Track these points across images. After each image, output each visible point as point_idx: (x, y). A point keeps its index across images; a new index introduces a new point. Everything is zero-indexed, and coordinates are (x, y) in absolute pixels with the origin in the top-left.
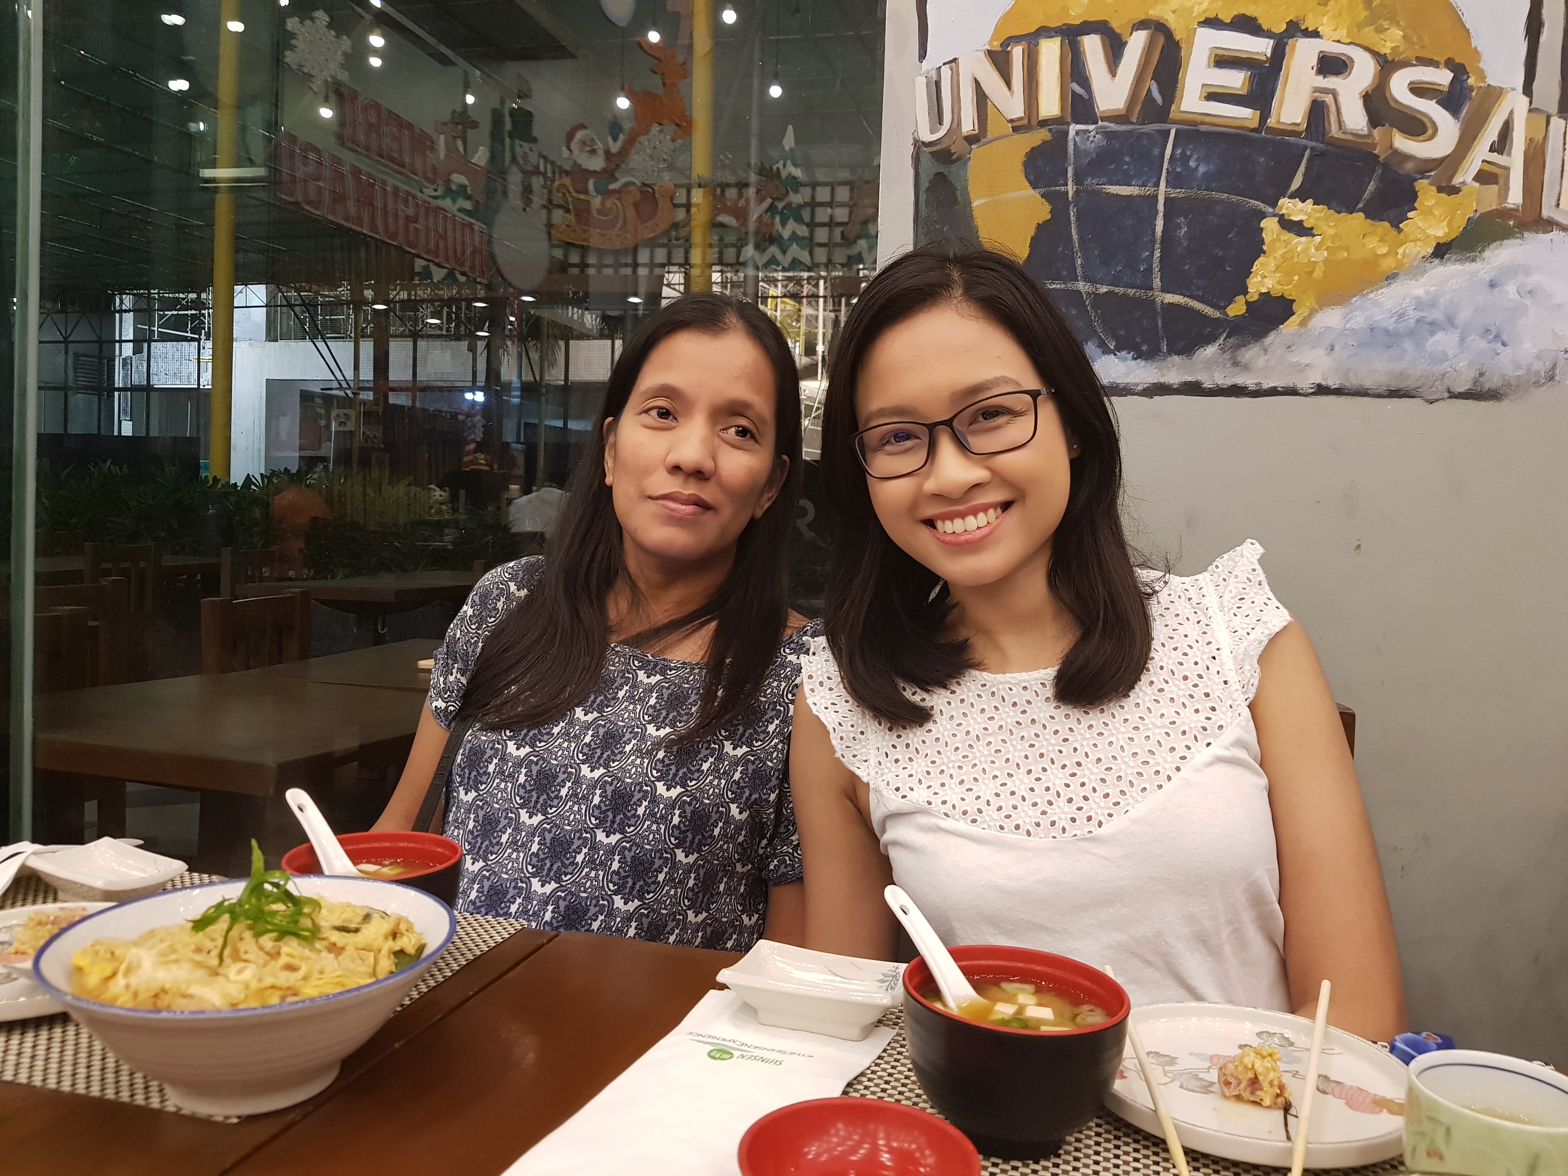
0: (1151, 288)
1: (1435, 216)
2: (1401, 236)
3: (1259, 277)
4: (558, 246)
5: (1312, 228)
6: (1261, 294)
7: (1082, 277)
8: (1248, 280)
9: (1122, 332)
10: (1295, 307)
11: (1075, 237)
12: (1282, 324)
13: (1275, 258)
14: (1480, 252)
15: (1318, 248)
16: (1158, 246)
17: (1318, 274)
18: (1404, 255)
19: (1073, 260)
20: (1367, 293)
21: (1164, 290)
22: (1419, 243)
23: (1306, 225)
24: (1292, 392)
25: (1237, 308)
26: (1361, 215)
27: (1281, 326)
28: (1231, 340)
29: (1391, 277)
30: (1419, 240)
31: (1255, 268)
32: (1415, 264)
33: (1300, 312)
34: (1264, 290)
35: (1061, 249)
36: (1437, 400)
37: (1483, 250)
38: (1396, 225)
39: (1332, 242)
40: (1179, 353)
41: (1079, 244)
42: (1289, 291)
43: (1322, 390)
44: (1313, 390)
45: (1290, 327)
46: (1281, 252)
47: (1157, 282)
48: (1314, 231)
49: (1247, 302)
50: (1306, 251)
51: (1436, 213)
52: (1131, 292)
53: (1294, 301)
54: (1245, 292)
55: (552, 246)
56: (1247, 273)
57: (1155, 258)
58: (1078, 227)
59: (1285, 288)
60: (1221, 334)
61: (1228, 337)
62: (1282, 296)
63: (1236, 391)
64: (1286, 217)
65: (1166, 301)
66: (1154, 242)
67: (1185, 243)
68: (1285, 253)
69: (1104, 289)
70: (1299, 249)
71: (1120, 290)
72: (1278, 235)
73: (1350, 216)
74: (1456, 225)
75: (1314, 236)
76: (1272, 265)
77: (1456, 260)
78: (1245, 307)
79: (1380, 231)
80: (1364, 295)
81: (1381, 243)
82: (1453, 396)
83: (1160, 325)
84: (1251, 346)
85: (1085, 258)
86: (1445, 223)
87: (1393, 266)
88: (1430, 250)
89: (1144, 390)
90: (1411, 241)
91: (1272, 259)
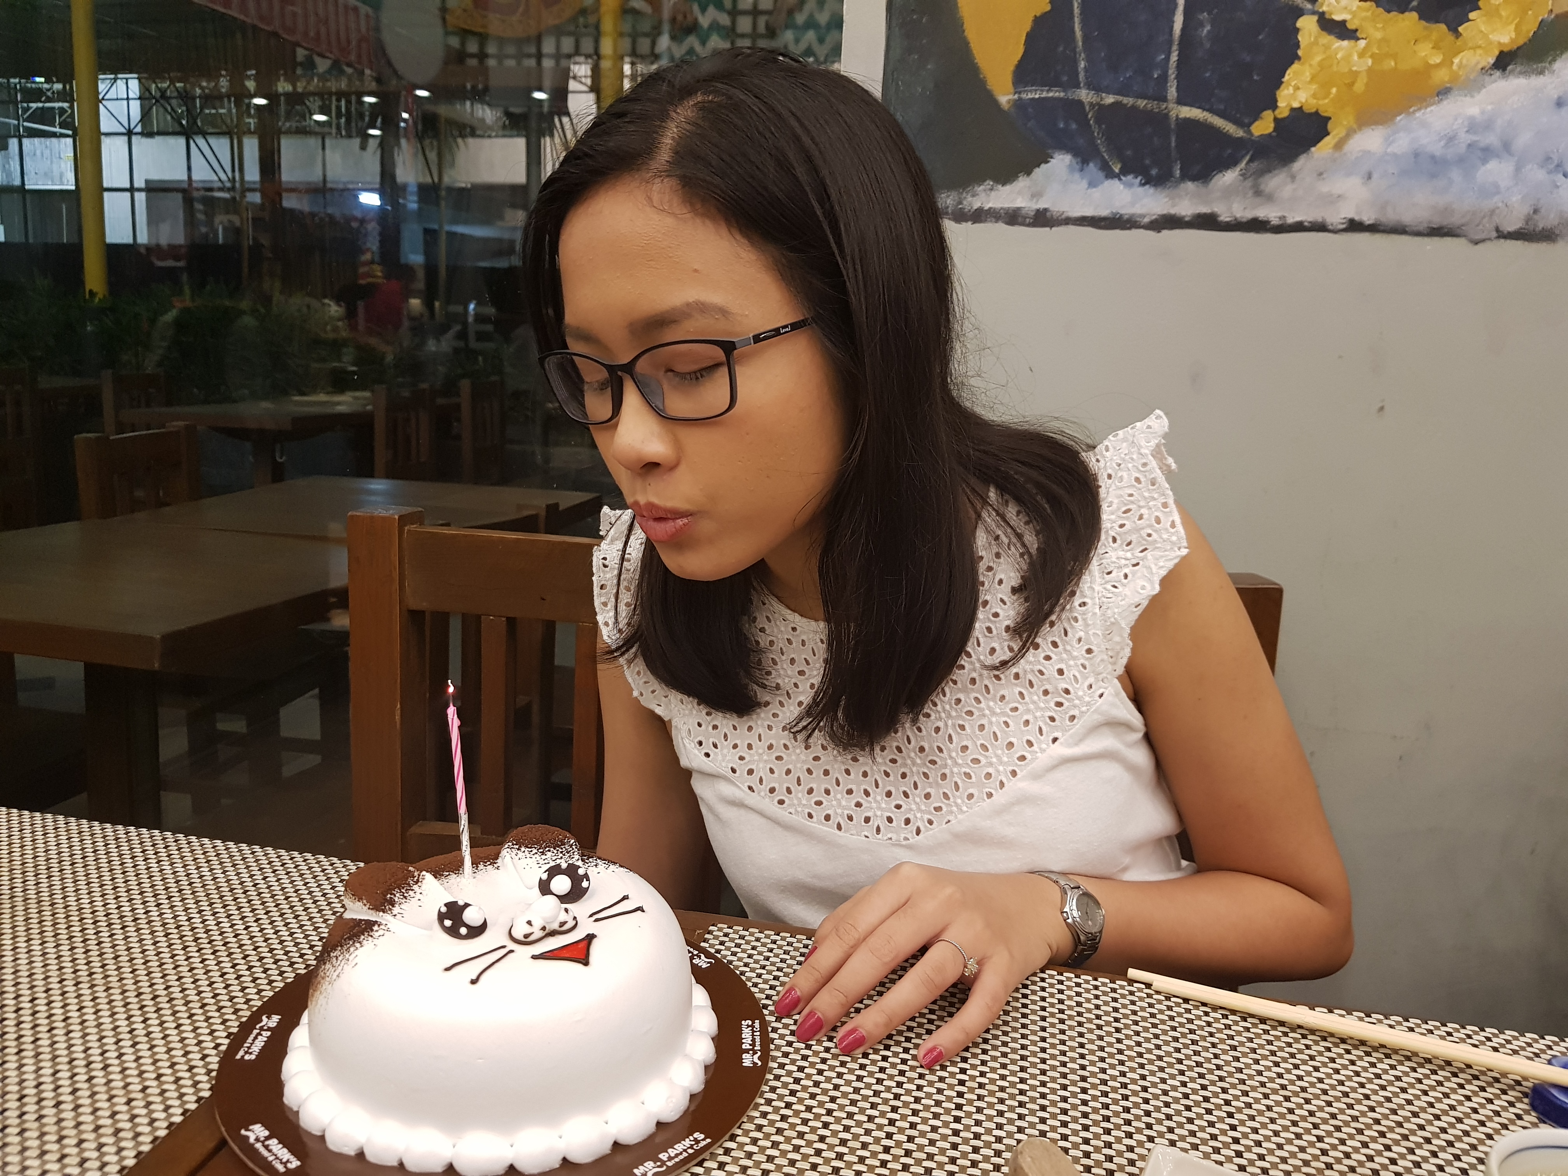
0: (1164, 99)
1: (1500, 17)
2: (1459, 42)
3: (1291, 88)
4: (454, 33)
5: (1356, 30)
6: (1293, 110)
7: (1085, 84)
8: (1278, 93)
9: (1129, 153)
10: (1330, 126)
11: (1078, 33)
12: (1314, 145)
13: (1311, 65)
14: (1550, 63)
15: (1361, 55)
16: (1175, 47)
17: (1359, 86)
18: (1460, 66)
19: (1075, 62)
20: (1415, 111)
21: (1180, 102)
22: (1479, 51)
23: (1351, 26)
24: (1320, 227)
25: (1263, 126)
26: (1415, 15)
27: (1313, 149)
28: (1254, 165)
29: (1443, 92)
30: (1480, 47)
31: (1286, 78)
32: (1472, 77)
33: (1336, 132)
34: (1296, 105)
35: (1061, 49)
36: (1483, 241)
37: (1554, 60)
38: (1454, 30)
39: (1379, 48)
40: (1194, 179)
41: (1084, 43)
42: (1325, 106)
43: (1354, 226)
44: (1344, 226)
45: (1323, 149)
46: (1318, 58)
47: (1172, 92)
48: (1359, 34)
49: (1276, 120)
50: (1347, 58)
51: (1503, 13)
52: (1142, 103)
53: (1330, 118)
54: (1273, 106)
55: (447, 33)
56: (1278, 83)
57: (1171, 62)
58: (1084, 22)
59: (1321, 102)
60: (1243, 157)
61: (1251, 160)
62: (1317, 113)
63: (1257, 226)
64: (1327, 16)
65: (1182, 116)
66: (1170, 42)
67: (1208, 45)
68: (1323, 60)
69: (1110, 99)
70: (1339, 56)
71: (1128, 101)
72: (1316, 38)
73: (1401, 16)
74: (1524, 28)
75: (1358, 39)
76: (1307, 75)
77: (1521, 73)
78: (1272, 125)
79: (1435, 35)
80: (1409, 114)
81: (1435, 51)
82: (1502, 235)
83: (1173, 144)
84: (1276, 172)
85: (1088, 60)
86: (1513, 27)
87: (1446, 79)
88: (1492, 60)
89: (1152, 222)
90: (1470, 48)
91: (1307, 67)
